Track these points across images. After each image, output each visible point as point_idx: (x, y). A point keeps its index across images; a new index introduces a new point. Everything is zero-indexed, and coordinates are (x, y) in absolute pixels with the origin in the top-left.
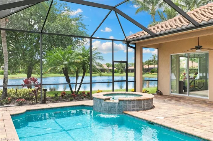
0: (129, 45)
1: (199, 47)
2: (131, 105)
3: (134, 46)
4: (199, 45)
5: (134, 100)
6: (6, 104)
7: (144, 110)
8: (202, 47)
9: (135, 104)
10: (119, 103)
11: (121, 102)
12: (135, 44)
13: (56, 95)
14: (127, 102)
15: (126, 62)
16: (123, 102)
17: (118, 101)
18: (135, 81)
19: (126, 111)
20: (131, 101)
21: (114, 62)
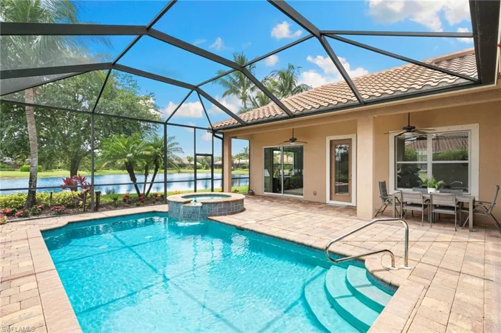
0: (216, 134)
1: (294, 140)
2: (217, 208)
3: (221, 136)
4: (293, 138)
6: (34, 214)
7: (233, 213)
8: (296, 139)
9: (222, 207)
11: (204, 206)
12: (223, 133)
13: (115, 199)
14: (212, 205)
15: (212, 155)
16: (207, 205)
17: (200, 205)
18: (223, 179)
19: (211, 216)
20: (217, 203)
21: (196, 155)
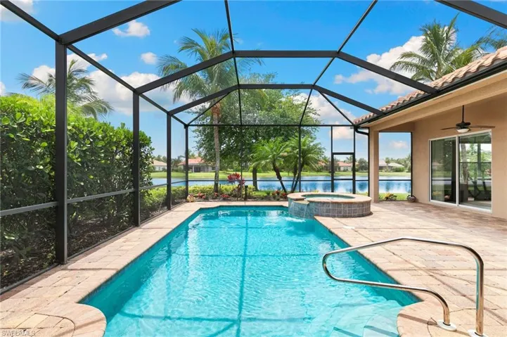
0: (359, 130)
1: (464, 125)
2: (325, 208)
3: (367, 131)
4: (463, 122)
5: (328, 203)
7: (344, 217)
8: (469, 124)
9: (330, 207)
10: (308, 205)
11: (311, 204)
12: (368, 128)
13: (268, 194)
14: (319, 205)
15: (353, 154)
16: (314, 204)
17: (308, 203)
18: (369, 180)
19: (318, 215)
20: (324, 203)
21: (333, 154)
